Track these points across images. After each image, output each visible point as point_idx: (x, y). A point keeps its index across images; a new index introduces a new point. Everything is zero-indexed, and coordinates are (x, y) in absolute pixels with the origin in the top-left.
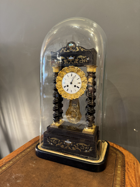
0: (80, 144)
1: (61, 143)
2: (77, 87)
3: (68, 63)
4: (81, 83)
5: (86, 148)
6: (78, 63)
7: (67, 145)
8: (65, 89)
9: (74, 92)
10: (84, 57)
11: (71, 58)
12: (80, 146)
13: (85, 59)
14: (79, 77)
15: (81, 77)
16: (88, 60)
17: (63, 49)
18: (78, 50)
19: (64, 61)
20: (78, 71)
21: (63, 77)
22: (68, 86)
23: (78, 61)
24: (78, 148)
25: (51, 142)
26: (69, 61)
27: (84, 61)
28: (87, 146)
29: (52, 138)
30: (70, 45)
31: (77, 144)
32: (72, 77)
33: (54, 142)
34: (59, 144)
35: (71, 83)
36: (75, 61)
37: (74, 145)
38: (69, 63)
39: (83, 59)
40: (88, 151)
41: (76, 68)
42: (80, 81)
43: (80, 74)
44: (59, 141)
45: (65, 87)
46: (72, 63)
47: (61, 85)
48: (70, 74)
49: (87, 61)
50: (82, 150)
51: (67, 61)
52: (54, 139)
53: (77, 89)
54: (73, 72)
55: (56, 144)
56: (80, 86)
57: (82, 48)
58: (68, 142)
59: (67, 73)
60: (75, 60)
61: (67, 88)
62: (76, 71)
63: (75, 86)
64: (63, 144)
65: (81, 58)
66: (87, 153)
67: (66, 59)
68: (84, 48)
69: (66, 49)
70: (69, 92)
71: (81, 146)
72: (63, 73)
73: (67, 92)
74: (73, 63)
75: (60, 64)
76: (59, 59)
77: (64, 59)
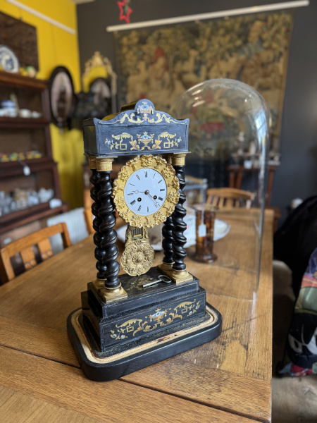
2: (160, 198)
3: (141, 148)
4: (165, 189)
5: (190, 308)
6: (160, 148)
7: (156, 322)
8: (134, 208)
9: (153, 210)
10: (172, 137)
11: (146, 137)
12: (180, 311)
13: (173, 139)
14: (160, 178)
15: (165, 178)
16: (178, 143)
17: (126, 115)
18: (160, 120)
19: (131, 143)
21: (126, 180)
22: (140, 200)
23: (161, 145)
24: (177, 316)
26: (142, 144)
27: (173, 145)
28: (191, 303)
29: (124, 325)
30: (142, 107)
31: (175, 309)
33: (129, 330)
34: (139, 329)
35: (147, 193)
36: (154, 143)
38: (143, 148)
39: (171, 140)
40: (195, 311)
41: (157, 158)
42: (163, 185)
44: (141, 321)
45: (133, 203)
46: (149, 148)
49: (176, 144)
51: (137, 144)
52: (128, 325)
55: (133, 332)
57: (168, 116)
58: (159, 314)
59: (135, 170)
60: (154, 141)
61: (139, 203)
63: (155, 197)
64: (149, 324)
65: (166, 138)
66: (193, 315)
67: (136, 138)
68: (171, 118)
69: (133, 115)
70: (142, 212)
71: (182, 308)
72: (128, 172)
73: (138, 213)
74: (151, 148)
75: (121, 151)
76: (117, 138)
77: (130, 139)
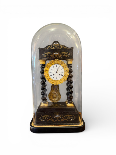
0: (67, 116)
1: (51, 118)
2: (61, 75)
3: (54, 57)
4: (64, 72)
5: (71, 118)
6: (61, 57)
7: (56, 119)
8: (52, 77)
9: (59, 79)
10: (66, 53)
11: (56, 54)
12: (66, 117)
14: (62, 68)
15: (64, 68)
16: (69, 56)
17: (49, 46)
18: (61, 48)
19: (51, 55)
20: (62, 63)
21: (49, 68)
22: (54, 75)
23: (62, 56)
24: (65, 119)
25: (43, 119)
26: (55, 56)
27: (67, 56)
28: (71, 116)
29: (44, 116)
30: (55, 44)
31: (65, 116)
32: (57, 68)
33: (46, 119)
34: (50, 119)
35: (56, 72)
36: (59, 56)
37: (63, 118)
38: (55, 57)
40: (73, 119)
41: (60, 61)
42: (63, 70)
43: (63, 65)
44: (50, 117)
45: (51, 75)
47: (48, 74)
48: (55, 66)
50: (68, 120)
51: (53, 56)
52: (46, 117)
53: (61, 77)
54: (57, 64)
55: (47, 120)
56: (63, 74)
57: (65, 46)
58: (58, 116)
59: (53, 65)
60: (59, 55)
61: (54, 76)
62: (60, 63)
63: (60, 74)
64: (54, 119)
65: (64, 54)
66: (72, 121)
67: (52, 54)
68: (66, 47)
69: (52, 46)
70: (55, 79)
71: (68, 117)
72: (50, 65)
73: (53, 79)
74: (58, 57)
75: (47, 58)
76: (46, 53)
77: (50, 54)
